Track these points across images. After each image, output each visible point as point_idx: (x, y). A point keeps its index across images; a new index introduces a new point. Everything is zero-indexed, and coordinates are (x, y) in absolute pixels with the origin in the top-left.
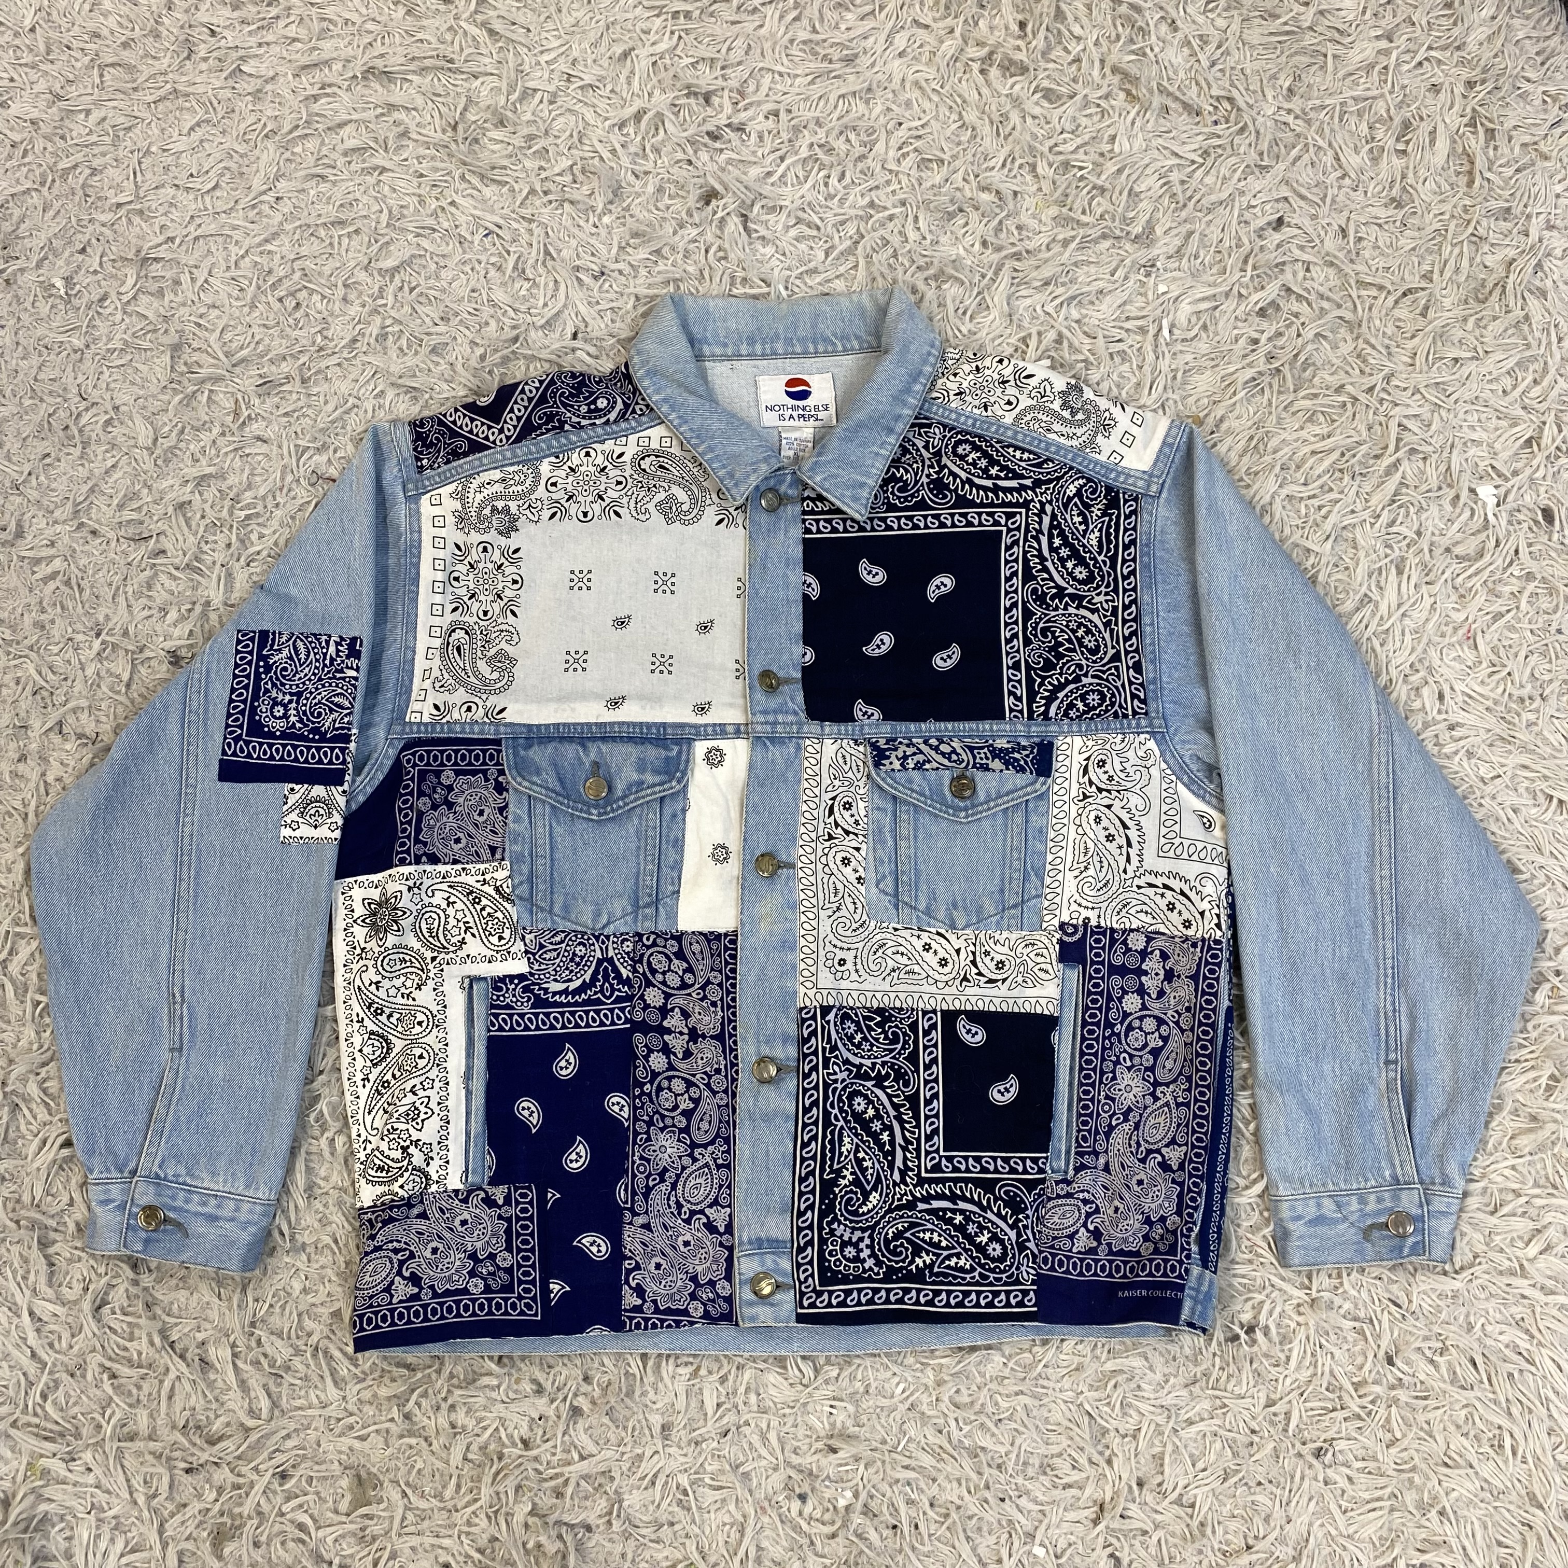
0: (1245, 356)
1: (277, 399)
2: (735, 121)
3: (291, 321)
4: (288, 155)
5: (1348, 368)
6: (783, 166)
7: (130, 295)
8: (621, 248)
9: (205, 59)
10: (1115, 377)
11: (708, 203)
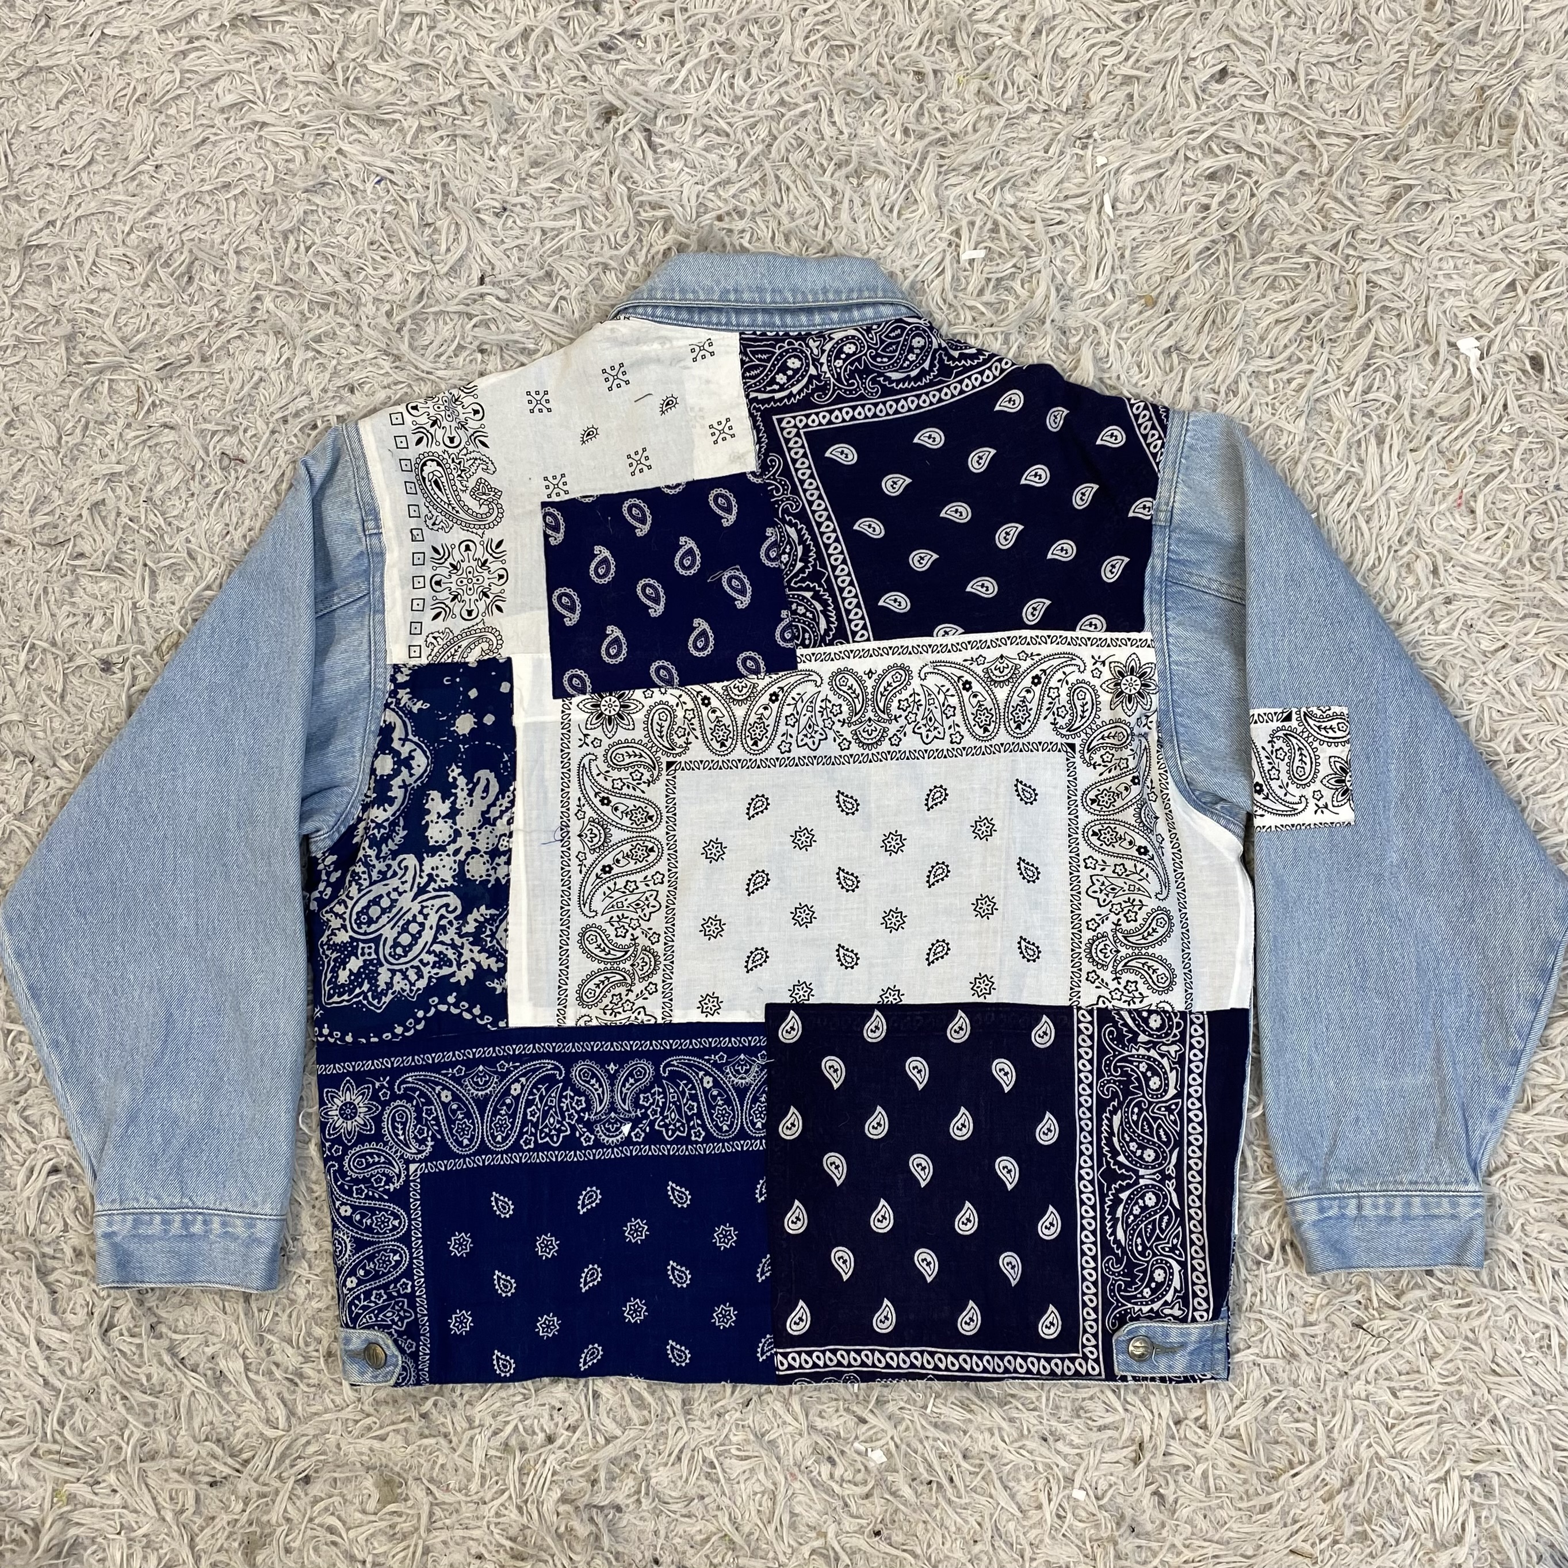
0: (1196, 225)
1: (179, 382)
2: (629, 27)
3: (186, 298)
4: (162, 118)
5: (1309, 226)
6: (684, 72)
7: (16, 287)
8: (522, 180)
9: (66, 26)
10: (1058, 263)
11: (608, 121)
